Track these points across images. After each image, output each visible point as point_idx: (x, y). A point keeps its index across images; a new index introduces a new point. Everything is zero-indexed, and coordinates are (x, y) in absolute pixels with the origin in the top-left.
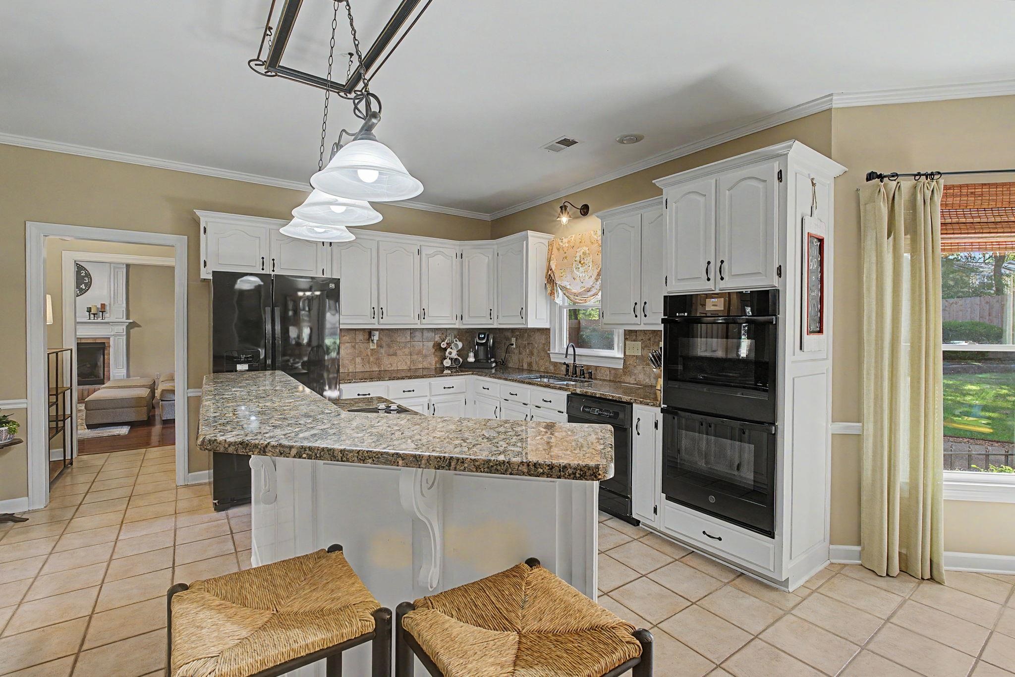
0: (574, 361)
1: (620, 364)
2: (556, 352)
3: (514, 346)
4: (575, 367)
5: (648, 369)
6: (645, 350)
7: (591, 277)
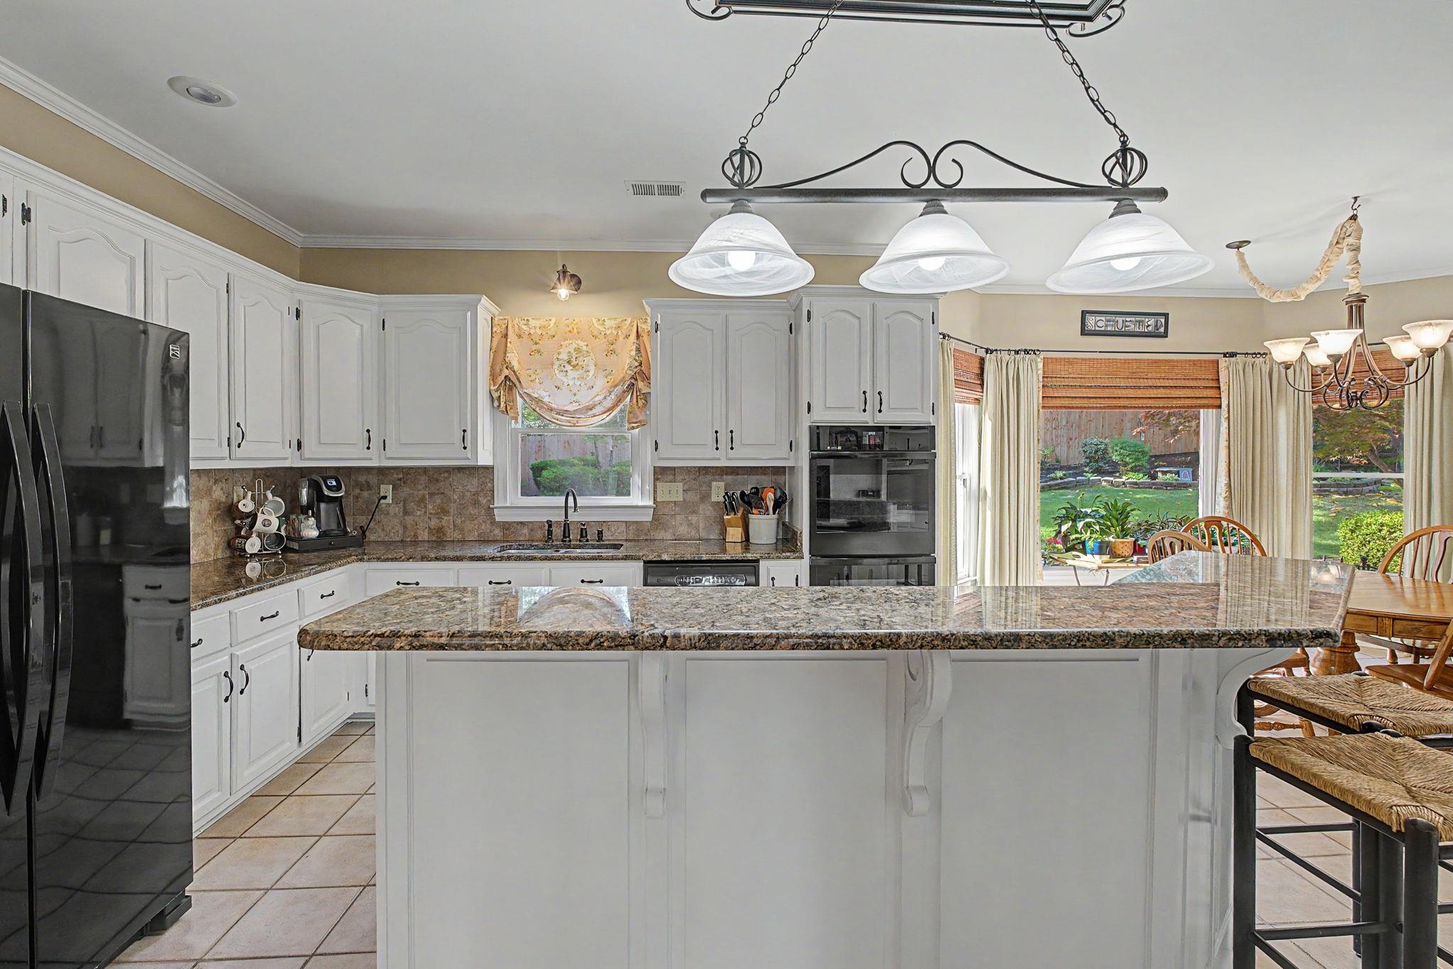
0: (566, 517)
1: (648, 515)
2: (508, 505)
3: (389, 500)
4: (566, 527)
5: (694, 518)
6: (690, 494)
7: (592, 387)
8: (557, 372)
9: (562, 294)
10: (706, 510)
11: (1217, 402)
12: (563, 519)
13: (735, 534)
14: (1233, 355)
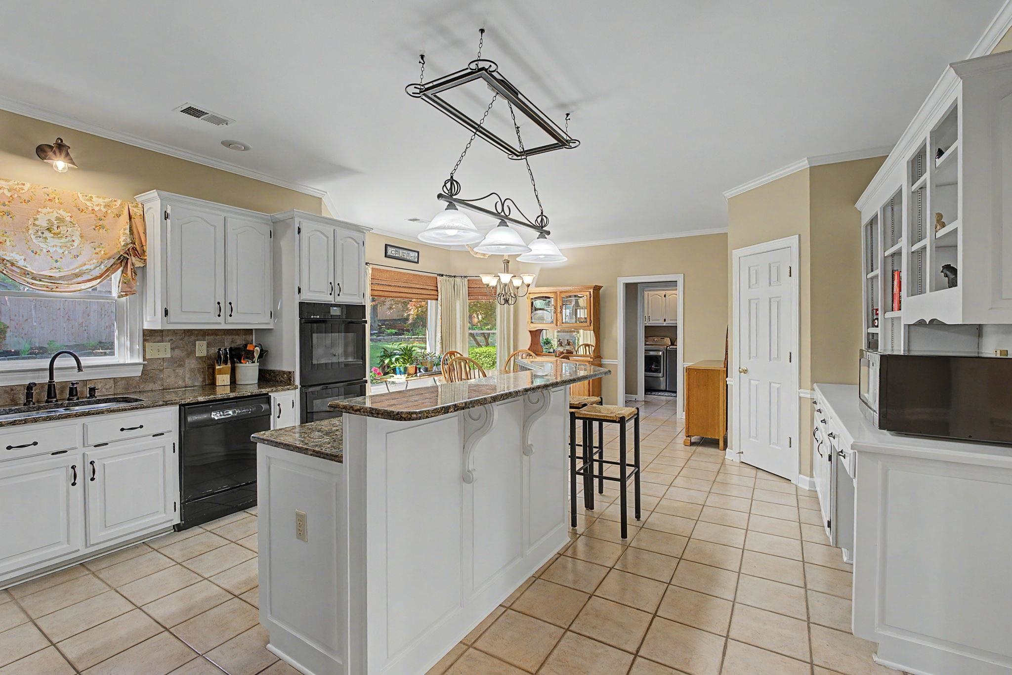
0: (51, 378)
1: (137, 371)
4: (52, 387)
5: (180, 371)
6: (176, 350)
7: (78, 256)
8: (33, 237)
9: (58, 166)
10: (191, 363)
11: (436, 297)
12: (47, 380)
13: (223, 380)
14: (442, 275)
